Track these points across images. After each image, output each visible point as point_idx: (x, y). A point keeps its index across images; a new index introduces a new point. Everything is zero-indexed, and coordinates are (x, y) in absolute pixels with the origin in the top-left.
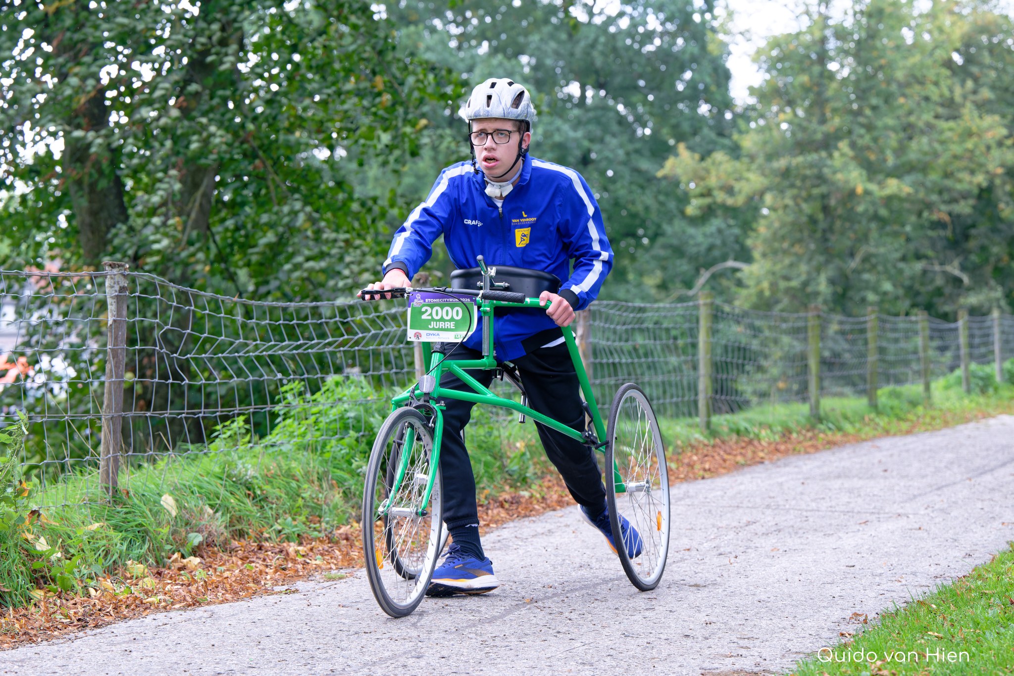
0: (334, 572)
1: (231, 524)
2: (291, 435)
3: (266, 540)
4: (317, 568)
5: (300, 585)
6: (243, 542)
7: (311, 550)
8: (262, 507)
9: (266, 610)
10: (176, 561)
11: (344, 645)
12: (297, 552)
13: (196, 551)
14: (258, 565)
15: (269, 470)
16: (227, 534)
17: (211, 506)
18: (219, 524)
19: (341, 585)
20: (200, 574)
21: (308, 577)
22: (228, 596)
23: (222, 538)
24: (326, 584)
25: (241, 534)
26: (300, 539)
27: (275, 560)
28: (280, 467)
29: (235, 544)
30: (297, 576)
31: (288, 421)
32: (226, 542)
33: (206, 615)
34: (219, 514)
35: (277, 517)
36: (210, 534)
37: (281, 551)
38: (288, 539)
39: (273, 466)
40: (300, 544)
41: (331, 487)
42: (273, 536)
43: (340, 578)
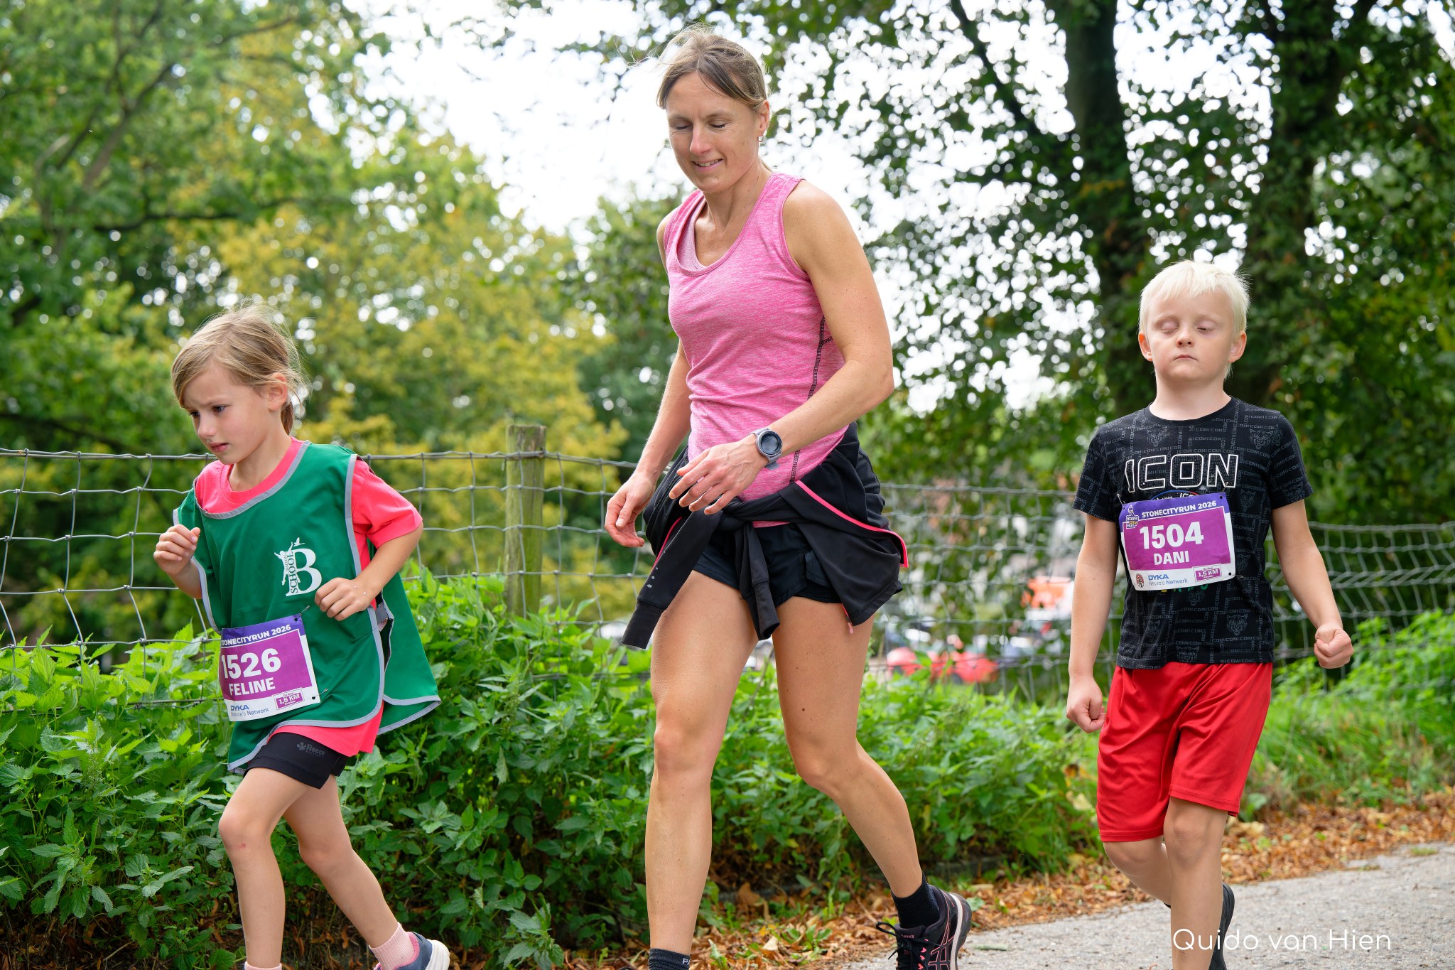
16: (1293, 796)
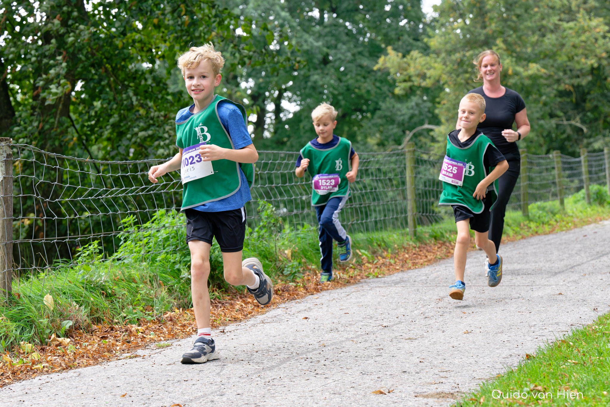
0: (162, 343)
1: (91, 314)
2: (131, 252)
3: (116, 323)
4: (151, 340)
5: (140, 352)
6: (100, 326)
7: (147, 329)
8: (112, 302)
9: (116, 369)
10: (54, 340)
11: (170, 389)
12: (137, 331)
13: (68, 334)
14: (111, 340)
15: (115, 276)
17: (77, 302)
18: (83, 314)
19: (168, 351)
20: (71, 349)
21: (145, 347)
22: (91, 362)
23: (85, 324)
24: (158, 351)
25: (98, 321)
26: (139, 322)
27: (122, 336)
28: (123, 274)
29: (94, 327)
30: (137, 346)
31: (128, 243)
32: (89, 326)
33: (75, 375)
34: (82, 308)
35: (123, 308)
36: (77, 321)
37: (126, 331)
38: (131, 322)
39: (118, 273)
40: (139, 325)
41: (160, 286)
42: (121, 321)
43: (168, 346)
